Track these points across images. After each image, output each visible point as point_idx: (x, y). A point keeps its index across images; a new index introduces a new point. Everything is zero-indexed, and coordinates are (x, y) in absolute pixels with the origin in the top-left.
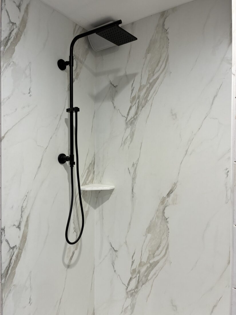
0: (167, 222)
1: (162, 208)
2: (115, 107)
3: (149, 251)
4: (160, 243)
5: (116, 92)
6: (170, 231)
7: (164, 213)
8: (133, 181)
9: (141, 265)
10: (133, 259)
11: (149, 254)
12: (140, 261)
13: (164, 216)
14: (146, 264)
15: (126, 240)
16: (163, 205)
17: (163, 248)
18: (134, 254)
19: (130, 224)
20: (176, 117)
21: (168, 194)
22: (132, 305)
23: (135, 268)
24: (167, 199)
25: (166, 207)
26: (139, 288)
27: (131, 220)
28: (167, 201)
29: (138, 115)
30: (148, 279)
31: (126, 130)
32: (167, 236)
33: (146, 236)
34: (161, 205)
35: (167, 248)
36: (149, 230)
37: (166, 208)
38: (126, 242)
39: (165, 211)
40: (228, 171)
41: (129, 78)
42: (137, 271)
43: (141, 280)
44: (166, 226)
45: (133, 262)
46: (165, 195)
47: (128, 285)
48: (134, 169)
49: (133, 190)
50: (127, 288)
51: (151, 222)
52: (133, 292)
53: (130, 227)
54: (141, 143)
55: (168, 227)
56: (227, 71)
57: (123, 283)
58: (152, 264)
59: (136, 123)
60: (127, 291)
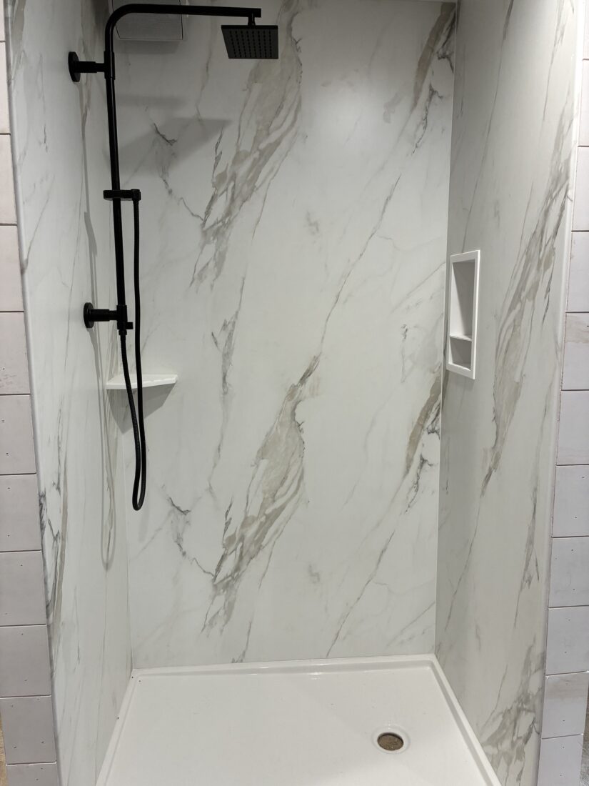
0: (301, 431)
1: (290, 405)
2: (170, 192)
3: (264, 492)
4: (287, 472)
5: (174, 155)
6: (306, 445)
7: (293, 414)
8: (224, 361)
9: (246, 523)
10: (228, 518)
11: (264, 499)
12: (243, 518)
13: (294, 420)
14: (257, 518)
15: (210, 485)
16: (293, 401)
17: (293, 480)
18: (230, 507)
19: (219, 449)
20: (318, 229)
21: (301, 379)
22: (226, 606)
23: (233, 532)
24: (300, 388)
25: (297, 403)
26: (244, 567)
27: (221, 442)
28: (301, 391)
29: (232, 217)
30: (261, 546)
31: (202, 248)
32: (300, 456)
33: (257, 465)
34: (289, 400)
35: (302, 478)
36: (263, 453)
37: (299, 406)
38: (211, 488)
39: (296, 411)
40: (407, 330)
41: (207, 129)
42: (237, 538)
43: (248, 552)
44: (297, 439)
45: (227, 524)
46: (296, 381)
47: (218, 570)
48: (227, 335)
49: (224, 379)
50: (216, 577)
51: (266, 436)
52: (230, 581)
53: (220, 456)
54: (244, 279)
55: (301, 439)
56: (407, 155)
57: (204, 571)
58: (271, 514)
59: (228, 235)
60: (215, 583)
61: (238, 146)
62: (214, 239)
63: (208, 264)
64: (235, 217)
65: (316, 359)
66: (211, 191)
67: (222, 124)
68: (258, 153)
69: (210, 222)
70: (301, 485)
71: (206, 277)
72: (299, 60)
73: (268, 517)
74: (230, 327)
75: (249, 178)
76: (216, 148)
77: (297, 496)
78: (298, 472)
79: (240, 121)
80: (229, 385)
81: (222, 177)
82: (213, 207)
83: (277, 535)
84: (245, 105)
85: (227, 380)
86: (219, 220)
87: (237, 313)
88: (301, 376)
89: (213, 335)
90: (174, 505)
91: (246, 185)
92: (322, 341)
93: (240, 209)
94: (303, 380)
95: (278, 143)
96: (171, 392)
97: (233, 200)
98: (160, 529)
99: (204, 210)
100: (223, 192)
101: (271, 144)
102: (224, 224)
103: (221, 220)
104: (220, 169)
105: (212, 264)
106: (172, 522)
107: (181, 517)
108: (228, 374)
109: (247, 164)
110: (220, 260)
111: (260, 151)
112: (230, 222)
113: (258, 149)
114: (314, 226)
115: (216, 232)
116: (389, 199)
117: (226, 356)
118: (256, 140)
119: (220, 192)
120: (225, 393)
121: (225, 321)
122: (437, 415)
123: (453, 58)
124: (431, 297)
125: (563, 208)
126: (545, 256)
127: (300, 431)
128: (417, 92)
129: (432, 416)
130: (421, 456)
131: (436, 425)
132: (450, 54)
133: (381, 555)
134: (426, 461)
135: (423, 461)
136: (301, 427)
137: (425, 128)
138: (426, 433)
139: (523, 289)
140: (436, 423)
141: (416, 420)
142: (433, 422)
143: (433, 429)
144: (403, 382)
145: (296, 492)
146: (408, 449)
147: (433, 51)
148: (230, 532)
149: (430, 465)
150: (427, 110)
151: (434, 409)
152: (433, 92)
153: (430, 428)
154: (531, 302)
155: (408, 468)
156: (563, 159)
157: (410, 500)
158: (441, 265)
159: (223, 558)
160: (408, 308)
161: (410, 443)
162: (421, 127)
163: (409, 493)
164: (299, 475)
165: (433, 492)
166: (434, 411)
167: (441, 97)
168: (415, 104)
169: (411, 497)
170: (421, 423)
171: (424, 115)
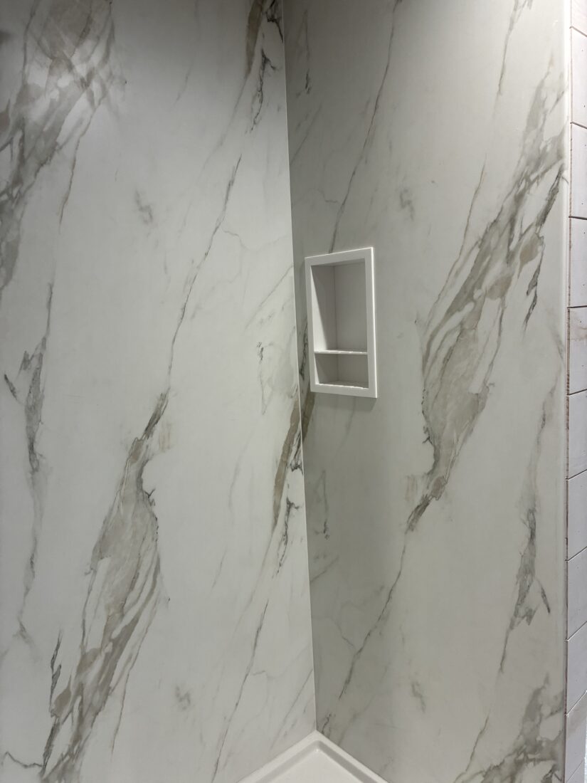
1: (133, 470)
3: (108, 608)
4: (138, 567)
6: (160, 522)
7: (139, 481)
8: (29, 419)
9: (83, 665)
10: (56, 667)
11: (108, 617)
12: (79, 657)
13: (142, 490)
14: (101, 649)
15: (21, 625)
16: (135, 465)
17: (147, 576)
18: (57, 648)
19: (32, 563)
20: (151, 217)
21: (147, 429)
23: (65, 687)
24: (147, 442)
25: (143, 464)
26: (87, 732)
27: (35, 550)
28: (147, 447)
29: (24, 188)
30: (110, 688)
32: (153, 539)
33: (94, 570)
34: (132, 463)
35: (157, 569)
36: (101, 549)
37: (146, 468)
38: (23, 629)
39: (143, 476)
40: (262, 349)
42: (73, 691)
43: (90, 705)
44: (148, 515)
45: (55, 677)
46: (139, 433)
47: (47, 754)
48: (31, 376)
49: (31, 448)
50: (45, 765)
51: (104, 523)
52: (68, 761)
53: (34, 572)
54: (51, 287)
55: (153, 515)
56: (246, 132)
57: (26, 766)
58: (119, 637)
59: (18, 215)
60: (45, 776)
61: (23, 75)
64: (29, 187)
65: (164, 398)
68: (56, 93)
70: (158, 579)
73: (116, 642)
74: (34, 363)
77: (153, 598)
78: (152, 563)
79: (25, 37)
80: (41, 455)
83: (130, 664)
84: (32, 14)
85: (37, 448)
87: (44, 339)
88: (147, 425)
89: (6, 378)
91: (42, 140)
92: (170, 372)
93: (36, 175)
94: (149, 430)
97: (22, 159)
100: (4, 146)
102: (11, 197)
103: (6, 191)
108: (36, 440)
109: (42, 106)
112: (21, 195)
113: (57, 87)
114: (145, 211)
117: (33, 411)
119: (1, 144)
120: (34, 471)
121: (26, 355)
122: (299, 447)
123: (282, 23)
124: (283, 308)
125: (554, 191)
127: (151, 504)
128: (250, 55)
129: (294, 449)
130: (287, 499)
131: (298, 459)
132: (280, 18)
133: (257, 636)
134: (293, 504)
135: (290, 505)
136: (151, 498)
137: (261, 101)
138: (290, 470)
139: (479, 284)
140: (298, 457)
141: (279, 458)
142: (295, 455)
143: (296, 464)
144: (264, 413)
145: (151, 592)
146: (275, 495)
147: (262, 9)
148: (61, 687)
149: (297, 508)
150: (261, 80)
151: (295, 439)
152: (265, 60)
153: (294, 464)
154: (498, 301)
155: (276, 517)
156: (548, 135)
157: (280, 557)
158: (289, 270)
159: (54, 731)
160: (262, 322)
161: (275, 487)
162: (258, 100)
163: (279, 549)
164: (154, 567)
165: (302, 539)
166: (296, 442)
167: (274, 68)
168: (249, 70)
169: (281, 553)
170: (284, 460)
171: (259, 86)
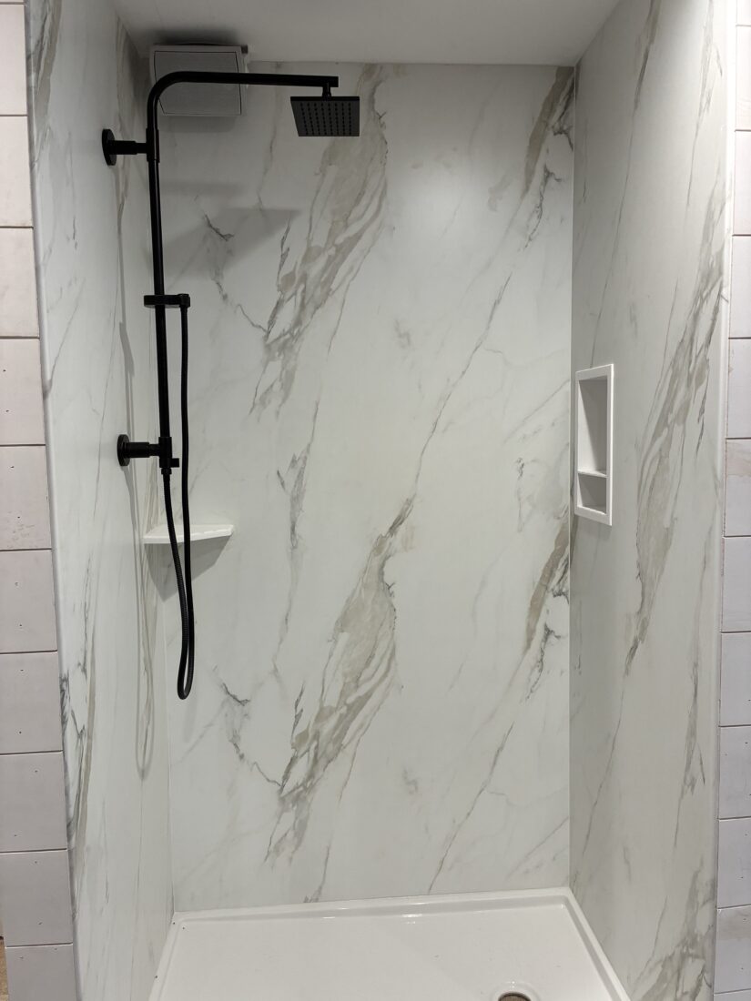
1: (376, 562)
2: (225, 297)
3: (345, 675)
4: (375, 648)
5: (230, 252)
6: (398, 613)
7: (381, 573)
8: (293, 506)
9: (321, 716)
10: (299, 710)
11: (345, 684)
12: (318, 709)
13: (382, 581)
14: (337, 709)
15: (275, 666)
16: (380, 557)
17: (382, 659)
18: (301, 695)
19: (286, 620)
20: (409, 342)
21: (391, 528)
22: (296, 826)
23: (305, 729)
24: (390, 540)
25: (387, 558)
26: (319, 774)
27: (289, 610)
28: (390, 544)
29: (302, 328)
30: (342, 745)
31: (265, 366)
32: (390, 627)
33: (335, 640)
34: (375, 555)
35: (393, 655)
36: (343, 623)
37: (388, 562)
38: (276, 670)
39: (385, 569)
40: (523, 465)
41: (271, 221)
42: (311, 735)
43: (324, 752)
44: (387, 605)
45: (298, 717)
46: (384, 530)
47: (286, 778)
48: (297, 474)
49: (293, 529)
50: (283, 786)
51: (347, 602)
52: (301, 792)
53: (287, 628)
54: (317, 404)
55: (391, 605)
56: (519, 250)
57: (268, 780)
58: (353, 704)
59: (296, 350)
60: (283, 795)
61: (309, 241)
62: (279, 356)
63: (272, 386)
64: (306, 327)
65: (409, 502)
66: (277, 296)
67: (288, 215)
68: (334, 249)
69: (275, 333)
70: (393, 665)
71: (270, 402)
72: (383, 138)
73: (350, 708)
74: (300, 463)
75: (323, 280)
76: (282, 244)
77: (387, 680)
78: (388, 647)
79: (312, 210)
80: (300, 537)
81: (289, 279)
82: (278, 316)
83: (361, 732)
84: (318, 192)
85: (297, 530)
86: (286, 330)
87: (309, 445)
88: (391, 525)
89: (278, 473)
90: (229, 693)
91: (319, 288)
92: (416, 481)
93: (312, 317)
94: (393, 530)
95: (358, 237)
96: (225, 547)
97: (303, 306)
98: (211, 725)
99: (268, 319)
100: (292, 296)
101: (349, 238)
102: (292, 336)
103: (289, 332)
104: (287, 269)
105: (277, 386)
106: (226, 715)
107: (238, 708)
108: (297, 524)
109: (321, 262)
110: (287, 380)
111: (336, 246)
112: (300, 334)
113: (334, 245)
114: (404, 337)
115: (282, 346)
116: (497, 303)
117: (296, 500)
118: (332, 234)
119: (287, 297)
120: (294, 547)
121: (294, 456)
122: (565, 572)
123: (573, 133)
124: (553, 424)
125: (716, 310)
126: (697, 369)
127: (390, 595)
128: (529, 174)
129: (558, 574)
130: (546, 626)
131: (563, 586)
132: (570, 128)
133: (497, 756)
134: (552, 631)
135: (548, 632)
136: (391, 590)
137: (540, 217)
138: (551, 595)
139: (670, 410)
140: (564, 583)
141: (538, 579)
142: (560, 581)
143: (560, 590)
144: (520, 530)
145: (385, 675)
146: (529, 617)
147: (547, 125)
148: (300, 728)
149: (558, 637)
150: (542, 196)
151: (560, 564)
152: (548, 174)
153: (556, 589)
154: (682, 427)
155: (529, 640)
156: (714, 251)
157: (532, 683)
158: (565, 383)
159: (293, 761)
160: (524, 437)
161: (530, 609)
162: (536, 215)
163: (531, 673)
164: (389, 652)
165: (562, 672)
166: (561, 567)
167: (558, 180)
168: (527, 189)
169: (534, 679)
170: (544, 583)
171: (538, 202)
